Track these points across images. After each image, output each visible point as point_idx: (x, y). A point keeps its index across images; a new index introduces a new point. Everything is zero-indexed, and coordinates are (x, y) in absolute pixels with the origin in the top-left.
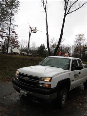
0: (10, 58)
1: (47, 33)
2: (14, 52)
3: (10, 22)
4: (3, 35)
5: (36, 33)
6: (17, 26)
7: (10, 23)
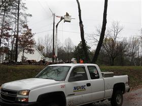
0: (11, 71)
1: (81, 22)
2: (27, 59)
3: (19, 10)
4: (8, 33)
5: (70, 22)
6: (31, 15)
7: (18, 12)
